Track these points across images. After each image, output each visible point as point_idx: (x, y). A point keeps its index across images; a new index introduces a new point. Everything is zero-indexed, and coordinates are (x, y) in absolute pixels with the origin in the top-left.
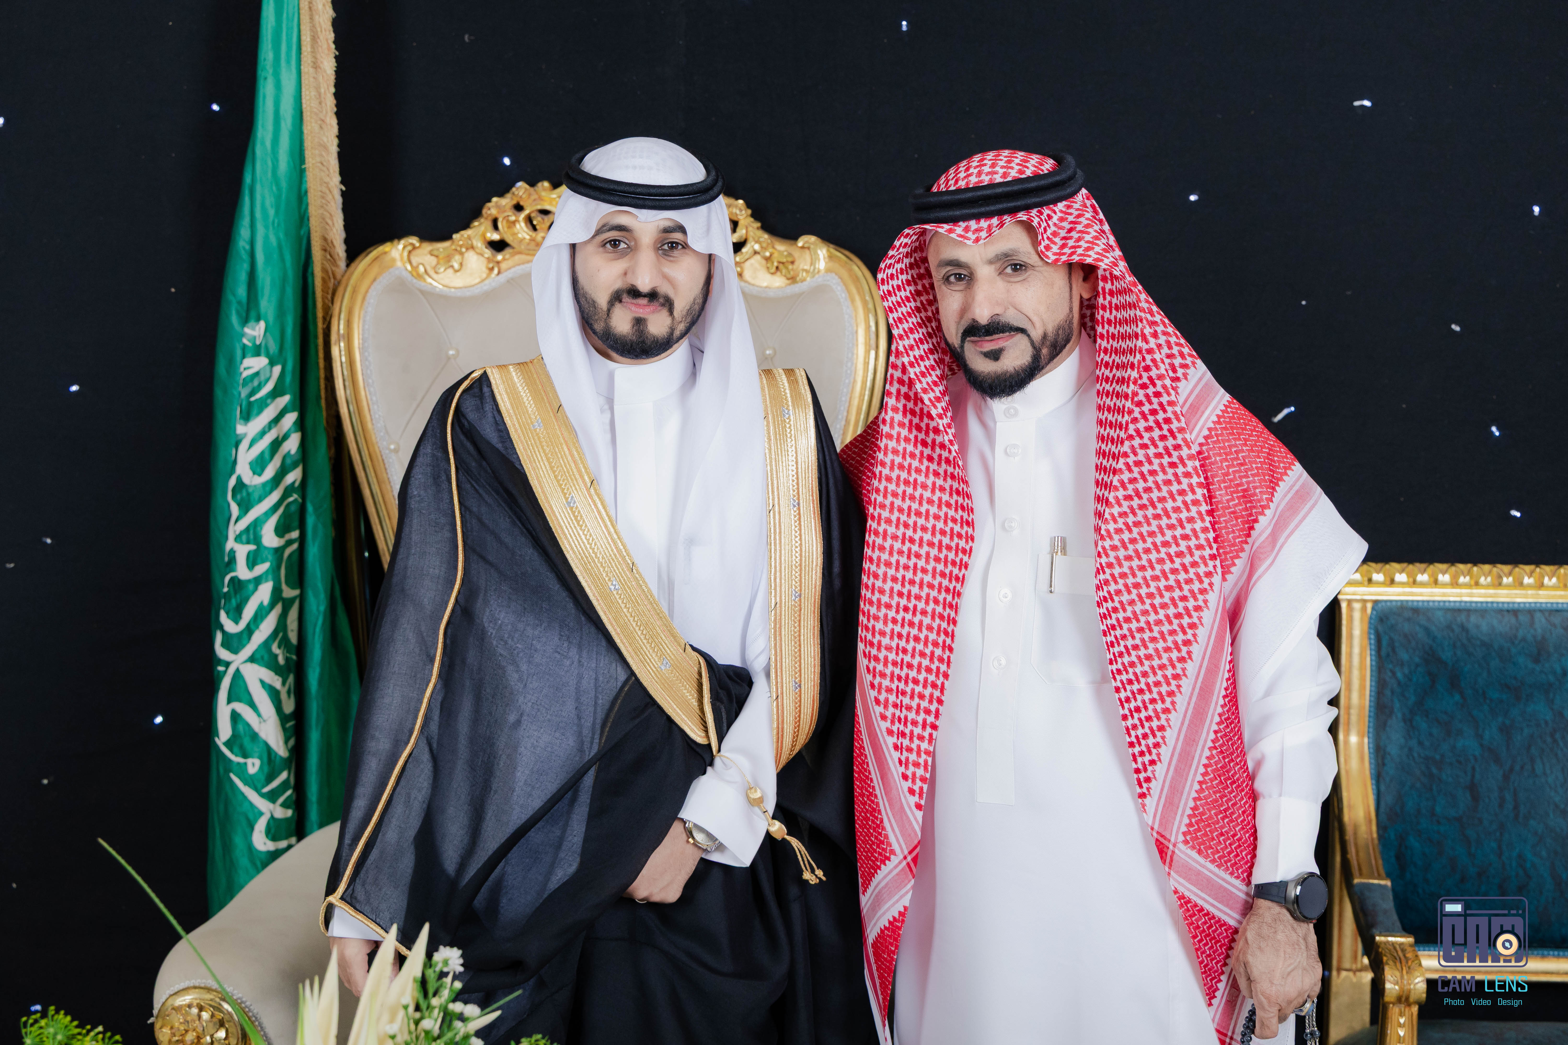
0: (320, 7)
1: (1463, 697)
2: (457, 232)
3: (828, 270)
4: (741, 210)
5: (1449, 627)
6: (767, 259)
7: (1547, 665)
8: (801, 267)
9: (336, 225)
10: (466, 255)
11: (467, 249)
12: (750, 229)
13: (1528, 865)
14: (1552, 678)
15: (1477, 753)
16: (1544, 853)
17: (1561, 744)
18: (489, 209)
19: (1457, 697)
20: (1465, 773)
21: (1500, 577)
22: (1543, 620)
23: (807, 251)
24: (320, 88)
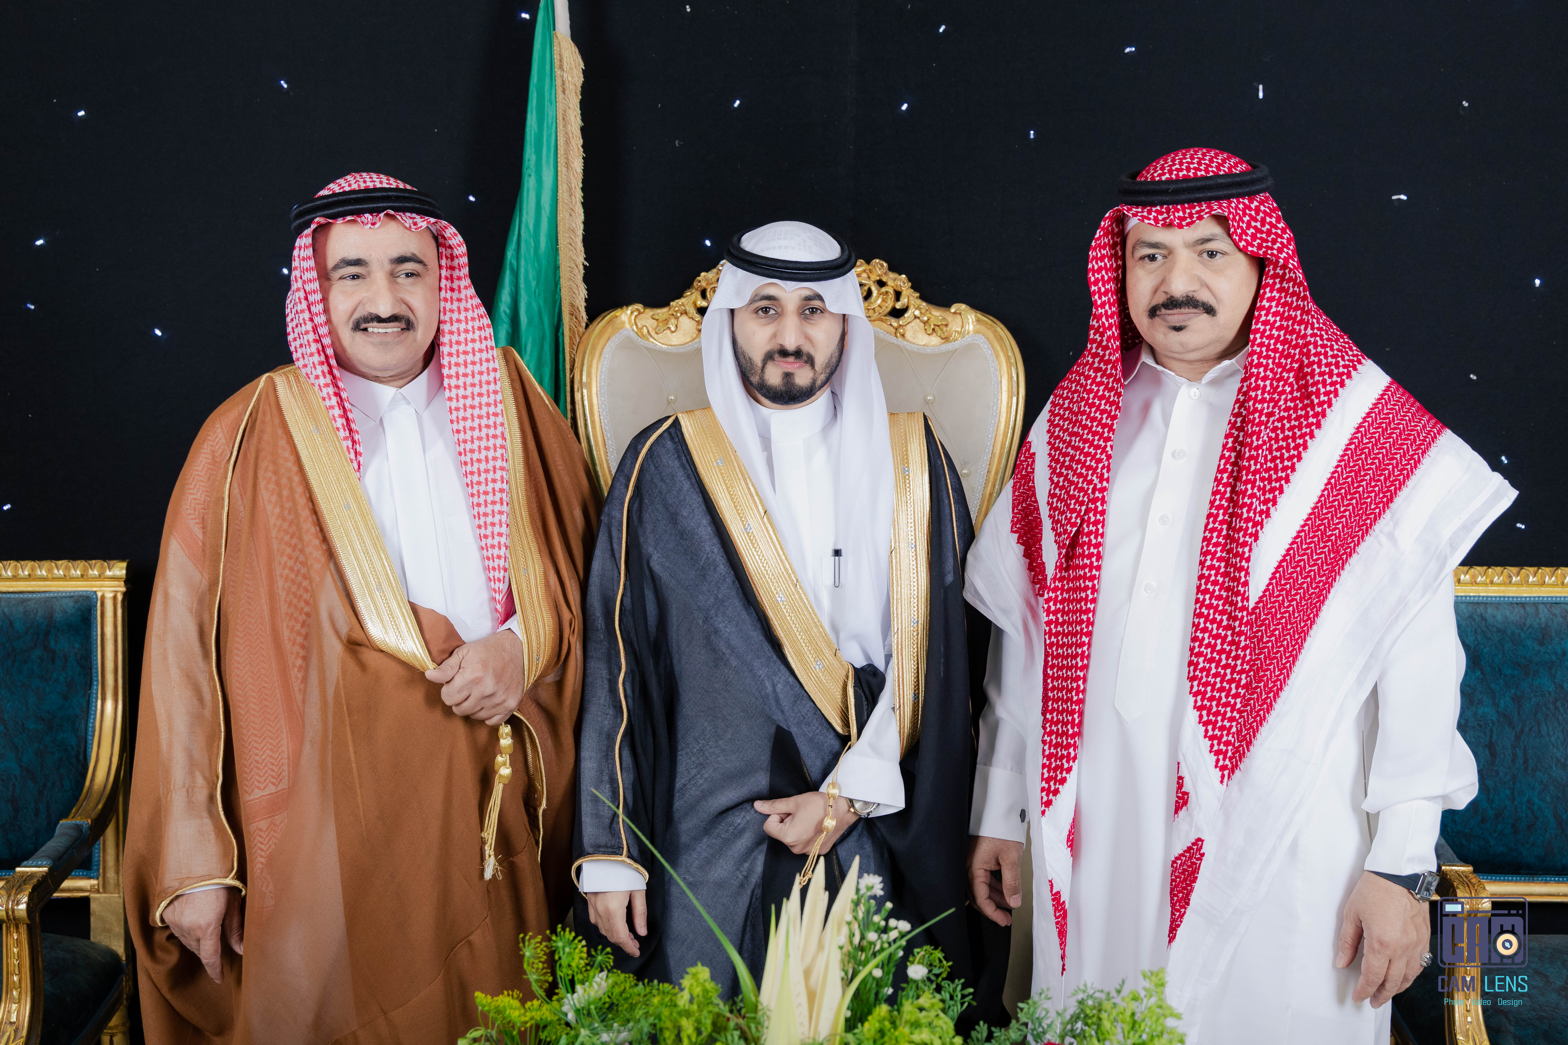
0: (573, 118)
1: (1482, 673)
2: (673, 300)
3: (976, 332)
4: (904, 283)
5: (1471, 617)
6: (925, 323)
7: (1550, 647)
8: (954, 329)
9: (582, 294)
10: (680, 319)
11: (682, 314)
12: (911, 298)
13: (1536, 808)
14: (1554, 658)
15: (1494, 718)
16: (1548, 798)
17: (1562, 711)
18: (700, 281)
19: (1478, 673)
20: (1485, 734)
21: (1510, 577)
22: (1546, 611)
23: (959, 316)
24: (571, 183)
